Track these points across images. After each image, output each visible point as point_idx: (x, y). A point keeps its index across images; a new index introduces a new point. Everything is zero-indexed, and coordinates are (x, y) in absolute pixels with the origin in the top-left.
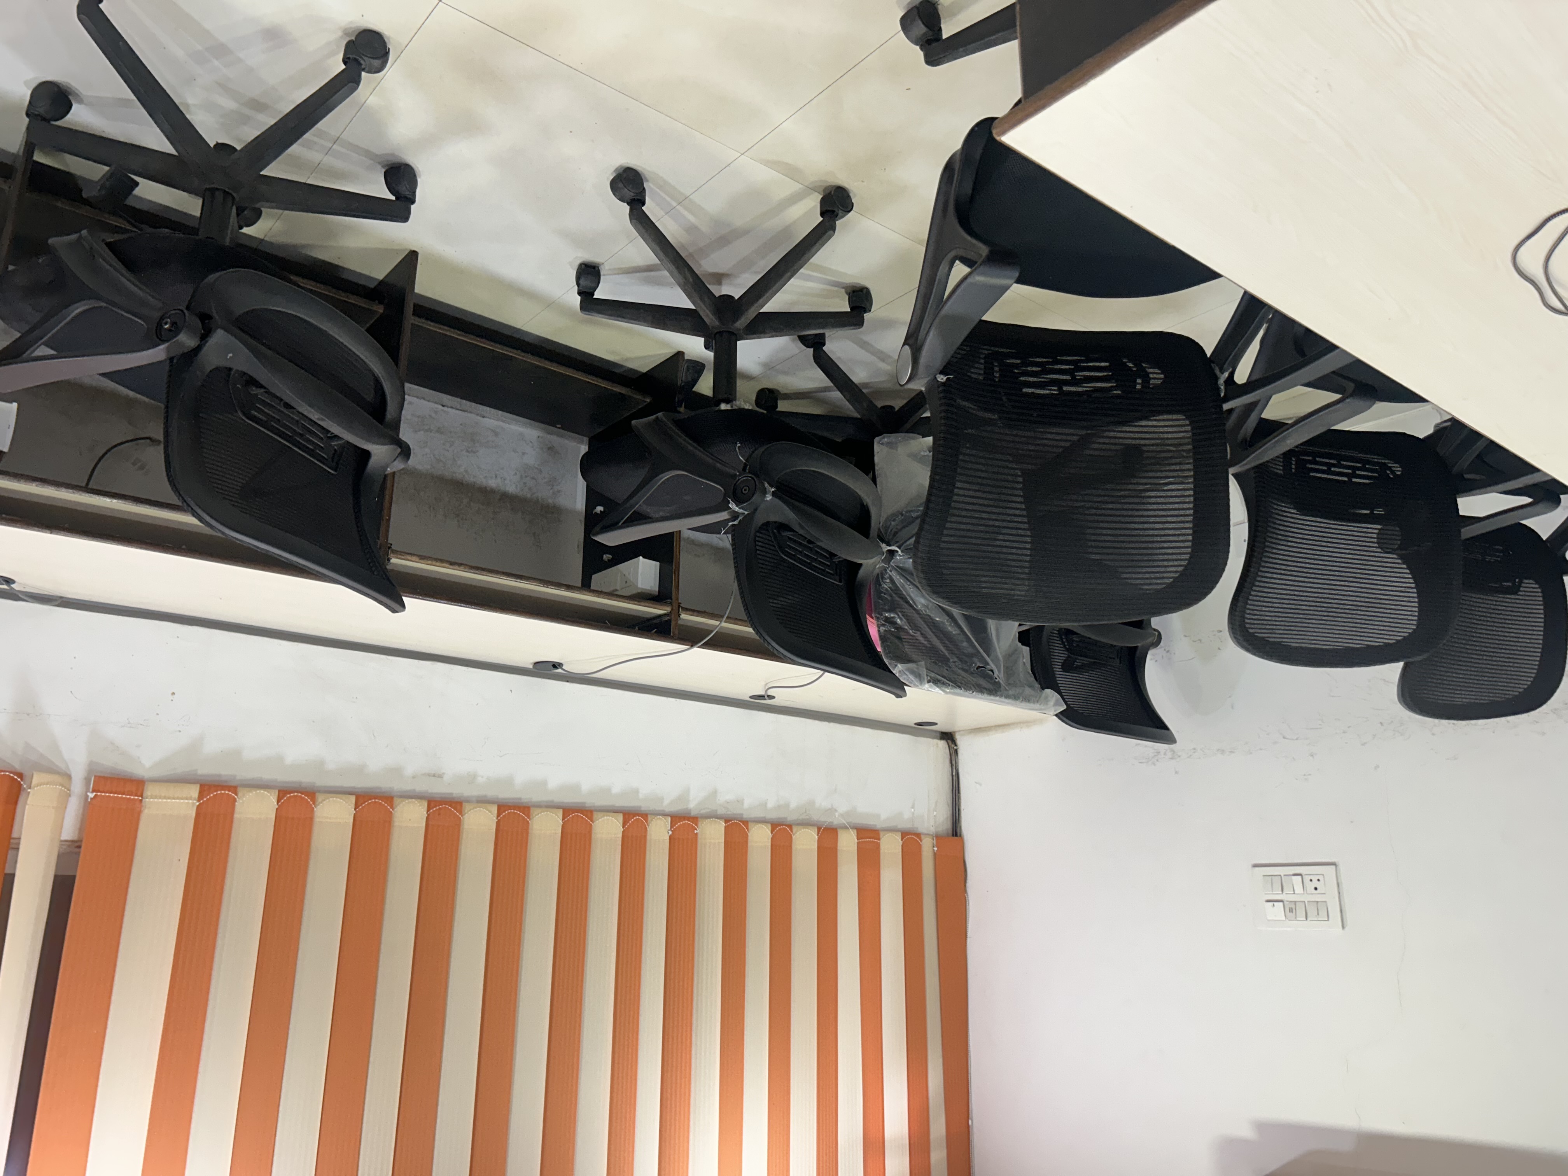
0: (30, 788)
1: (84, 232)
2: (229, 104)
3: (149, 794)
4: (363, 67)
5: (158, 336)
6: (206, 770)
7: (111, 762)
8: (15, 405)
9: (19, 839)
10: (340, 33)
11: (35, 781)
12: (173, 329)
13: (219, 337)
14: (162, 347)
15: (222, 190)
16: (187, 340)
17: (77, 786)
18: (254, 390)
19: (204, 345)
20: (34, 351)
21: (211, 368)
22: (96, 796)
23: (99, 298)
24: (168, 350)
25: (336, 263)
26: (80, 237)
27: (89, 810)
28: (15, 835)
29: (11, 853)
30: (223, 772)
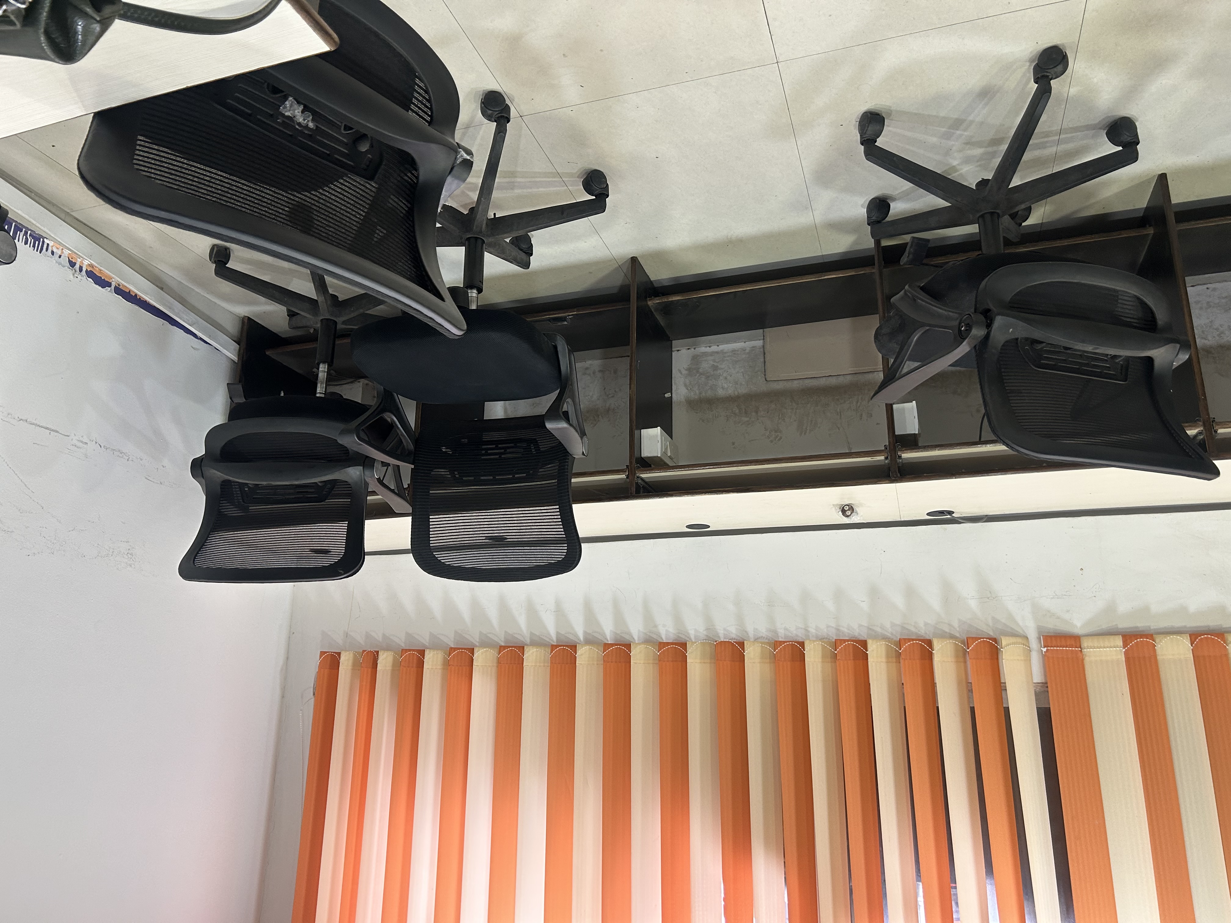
0: (1002, 648)
1: (907, 287)
2: (978, 152)
3: (1086, 646)
4: (1050, 77)
5: (961, 337)
6: (1125, 624)
7: (1053, 625)
8: (914, 402)
9: (1005, 683)
10: (1028, 64)
11: (1004, 643)
12: (968, 328)
13: (999, 321)
14: (964, 343)
15: (988, 213)
16: (978, 332)
17: (1034, 644)
18: (1039, 347)
19: (991, 331)
20: (901, 371)
21: (1002, 344)
22: (1047, 650)
23: (923, 325)
24: (969, 344)
25: (1102, 212)
26: (905, 291)
27: (1046, 659)
28: (1002, 681)
29: (1003, 693)
30: (1139, 625)
